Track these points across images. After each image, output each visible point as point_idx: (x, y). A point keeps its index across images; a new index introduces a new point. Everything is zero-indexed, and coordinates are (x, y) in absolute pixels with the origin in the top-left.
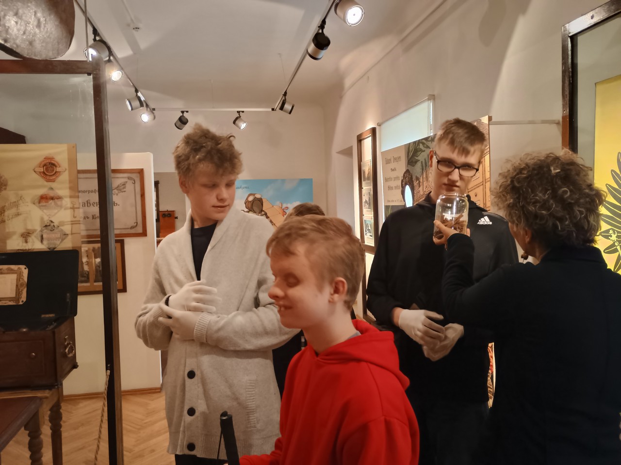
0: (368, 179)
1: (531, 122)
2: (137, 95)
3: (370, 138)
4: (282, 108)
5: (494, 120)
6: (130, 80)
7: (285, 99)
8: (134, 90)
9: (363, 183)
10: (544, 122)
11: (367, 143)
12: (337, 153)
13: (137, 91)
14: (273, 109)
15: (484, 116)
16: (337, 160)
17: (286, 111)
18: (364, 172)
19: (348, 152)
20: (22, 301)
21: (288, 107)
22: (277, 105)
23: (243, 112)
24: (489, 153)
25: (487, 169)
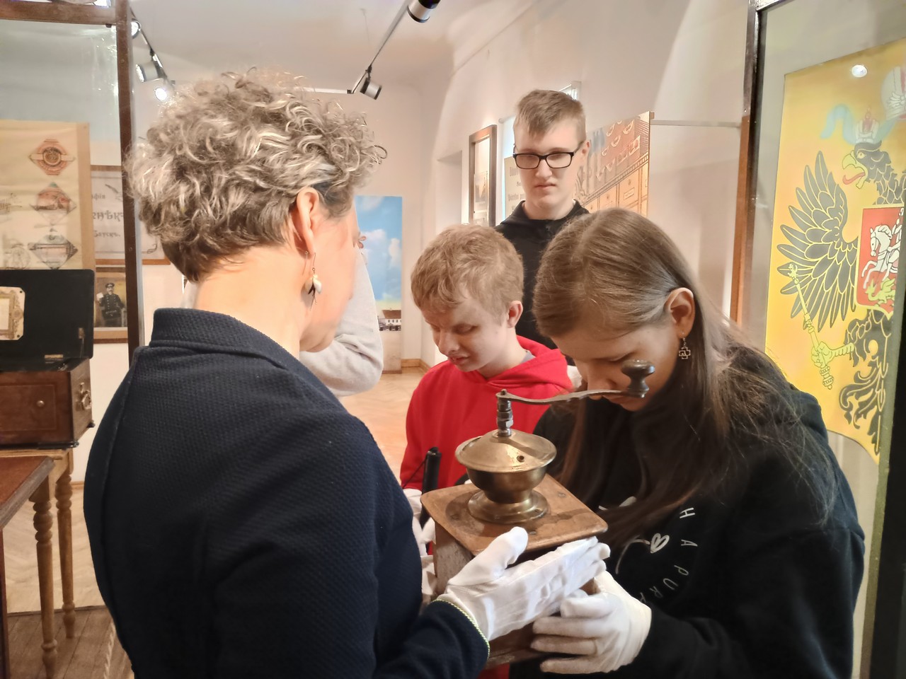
0: (483, 198)
1: (706, 124)
2: (152, 59)
3: (488, 139)
4: (364, 90)
5: (656, 118)
6: (145, 37)
7: (369, 77)
8: (148, 51)
9: (476, 204)
10: (722, 125)
11: (484, 147)
12: (439, 160)
13: (152, 53)
14: (349, 92)
15: (644, 111)
16: (439, 172)
17: (370, 95)
18: (478, 189)
19: (454, 160)
20: (18, 336)
21: (372, 89)
22: (357, 85)
24: (648, 162)
25: (645, 183)
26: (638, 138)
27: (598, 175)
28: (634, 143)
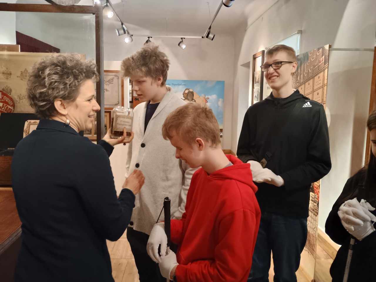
0: (258, 82)
1: (357, 50)
2: (122, 26)
3: (261, 57)
5: (332, 47)
6: (119, 17)
7: (210, 31)
8: (121, 23)
9: (255, 85)
12: (241, 65)
13: (122, 24)
14: (203, 37)
15: (326, 44)
16: (241, 70)
17: (210, 39)
18: (256, 78)
19: (247, 65)
21: (211, 36)
22: (205, 35)
23: (184, 38)
24: (328, 68)
25: (326, 78)
26: (324, 57)
27: (305, 74)
28: (321, 59)
